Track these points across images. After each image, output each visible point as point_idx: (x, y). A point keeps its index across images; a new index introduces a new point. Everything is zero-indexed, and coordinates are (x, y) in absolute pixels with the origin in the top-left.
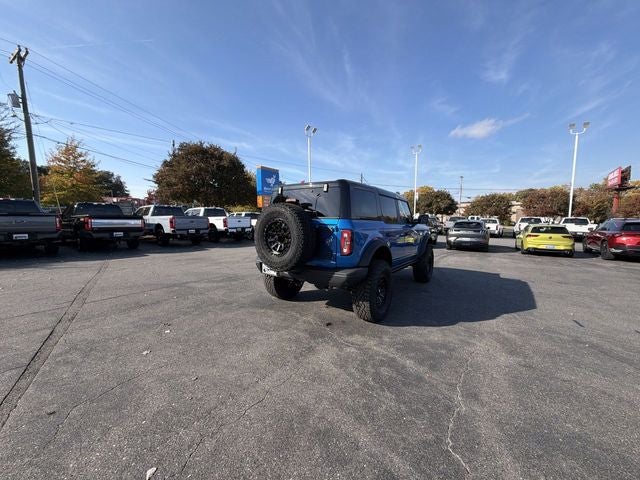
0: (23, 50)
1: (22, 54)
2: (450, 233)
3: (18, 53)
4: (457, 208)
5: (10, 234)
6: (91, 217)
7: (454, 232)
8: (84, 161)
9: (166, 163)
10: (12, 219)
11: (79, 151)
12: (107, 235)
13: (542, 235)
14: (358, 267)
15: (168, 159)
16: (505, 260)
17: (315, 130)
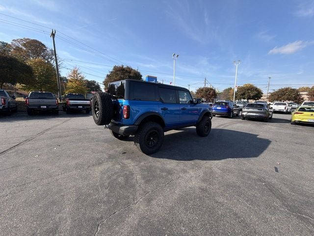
0: (54, 31)
1: (54, 32)
2: (243, 110)
3: (52, 33)
4: (262, 96)
5: (39, 106)
6: (70, 100)
7: (246, 110)
8: (80, 76)
9: (108, 76)
10: (40, 100)
11: (78, 72)
12: (75, 107)
13: (305, 113)
14: (134, 125)
15: (109, 74)
16: (273, 127)
17: (178, 56)
